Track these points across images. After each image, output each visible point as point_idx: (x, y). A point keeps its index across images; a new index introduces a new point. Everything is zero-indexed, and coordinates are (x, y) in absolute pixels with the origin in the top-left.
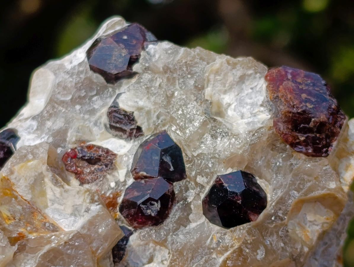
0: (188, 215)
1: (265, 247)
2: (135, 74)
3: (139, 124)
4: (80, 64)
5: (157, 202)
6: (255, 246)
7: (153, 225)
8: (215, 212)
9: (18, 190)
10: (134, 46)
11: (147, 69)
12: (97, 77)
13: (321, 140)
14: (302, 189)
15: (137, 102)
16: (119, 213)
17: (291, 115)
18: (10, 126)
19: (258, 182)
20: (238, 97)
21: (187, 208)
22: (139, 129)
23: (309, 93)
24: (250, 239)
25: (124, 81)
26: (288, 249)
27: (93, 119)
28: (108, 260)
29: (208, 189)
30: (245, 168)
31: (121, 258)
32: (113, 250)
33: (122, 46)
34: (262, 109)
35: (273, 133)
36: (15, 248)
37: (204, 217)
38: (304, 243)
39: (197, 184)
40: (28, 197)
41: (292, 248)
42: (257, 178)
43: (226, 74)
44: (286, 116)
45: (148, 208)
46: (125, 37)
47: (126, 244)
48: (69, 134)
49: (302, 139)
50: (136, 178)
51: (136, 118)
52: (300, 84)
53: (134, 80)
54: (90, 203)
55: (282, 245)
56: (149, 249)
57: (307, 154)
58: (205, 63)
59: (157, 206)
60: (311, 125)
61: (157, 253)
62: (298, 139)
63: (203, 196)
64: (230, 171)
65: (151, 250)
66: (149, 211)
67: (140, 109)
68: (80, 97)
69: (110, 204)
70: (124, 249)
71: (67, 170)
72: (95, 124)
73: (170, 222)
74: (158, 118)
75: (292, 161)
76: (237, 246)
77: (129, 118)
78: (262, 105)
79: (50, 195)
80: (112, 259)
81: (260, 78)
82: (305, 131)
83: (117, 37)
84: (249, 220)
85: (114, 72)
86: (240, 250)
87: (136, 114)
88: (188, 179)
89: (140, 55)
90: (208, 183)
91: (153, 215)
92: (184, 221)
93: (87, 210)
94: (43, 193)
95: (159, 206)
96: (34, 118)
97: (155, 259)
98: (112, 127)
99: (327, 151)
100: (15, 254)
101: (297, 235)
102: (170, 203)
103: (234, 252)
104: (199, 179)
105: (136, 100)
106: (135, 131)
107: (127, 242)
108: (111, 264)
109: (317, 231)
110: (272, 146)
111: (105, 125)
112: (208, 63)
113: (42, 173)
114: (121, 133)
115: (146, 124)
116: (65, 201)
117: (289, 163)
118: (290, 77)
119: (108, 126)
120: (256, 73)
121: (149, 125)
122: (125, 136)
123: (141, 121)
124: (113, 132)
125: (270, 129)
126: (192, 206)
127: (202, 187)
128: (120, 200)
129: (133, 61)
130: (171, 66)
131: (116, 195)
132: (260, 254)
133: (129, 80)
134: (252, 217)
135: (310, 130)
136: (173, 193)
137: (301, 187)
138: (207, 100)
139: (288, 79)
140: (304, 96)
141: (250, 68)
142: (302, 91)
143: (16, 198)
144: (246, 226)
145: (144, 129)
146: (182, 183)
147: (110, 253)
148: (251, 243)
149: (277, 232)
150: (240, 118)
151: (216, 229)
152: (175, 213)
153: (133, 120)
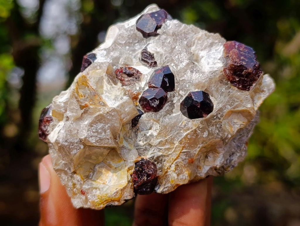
0: (173, 109)
1: (209, 131)
2: (158, 34)
3: (156, 60)
4: (132, 26)
5: (158, 100)
6: (203, 130)
7: (154, 112)
8: (186, 110)
9: (90, 83)
10: (160, 20)
11: (164, 33)
12: (139, 34)
13: (247, 81)
14: (233, 105)
15: (156, 49)
16: (138, 103)
17: (233, 66)
18: (94, 52)
19: (211, 98)
20: (208, 54)
21: (172, 105)
22: (155, 63)
23: (245, 57)
24: (201, 126)
25: (152, 38)
26: (220, 134)
27: (134, 55)
28: (129, 125)
29: (184, 98)
30: (205, 90)
31: (136, 125)
32: (132, 120)
33: (154, 19)
34: (219, 61)
35: (222, 74)
36: (83, 111)
37: (180, 112)
38: (229, 133)
39: (179, 94)
40: (94, 87)
41: (222, 134)
42: (210, 96)
43: (203, 41)
44: (231, 66)
45: (152, 103)
46: (156, 15)
47: (139, 119)
48: (120, 60)
49: (237, 79)
50: (150, 87)
51: (155, 57)
52: (241, 51)
53: (157, 38)
54: (124, 95)
55: (218, 132)
56: (150, 123)
57: (239, 88)
58: (194, 33)
59: (157, 102)
60: (243, 73)
61: (154, 125)
62: (235, 79)
63: (181, 101)
64: (197, 90)
65: (151, 124)
66: (153, 104)
67: (157, 53)
68: (129, 42)
69: (135, 98)
70: (138, 121)
71: (117, 78)
72: (135, 57)
73: (162, 111)
74: (166, 58)
75: (230, 90)
76: (194, 128)
77: (152, 56)
78: (219, 59)
79: (105, 88)
80: (131, 125)
81: (221, 45)
82: (239, 76)
83: (152, 15)
84: (202, 117)
85: (148, 32)
86: (195, 130)
87: (155, 55)
88: (175, 91)
89: (162, 25)
90: (185, 95)
91: (155, 106)
92: (170, 112)
93: (122, 99)
94: (102, 87)
95: (158, 102)
96: (105, 50)
97: (152, 128)
98: (142, 60)
99: (249, 88)
100: (82, 114)
101: (226, 128)
102: (164, 102)
103: (192, 131)
104: (181, 92)
105: (156, 48)
106: (153, 64)
107: (140, 118)
108: (130, 127)
109: (237, 128)
110: (221, 81)
111: (139, 59)
112: (195, 34)
113: (103, 77)
114: (146, 64)
115: (159, 61)
116: (111, 92)
117: (228, 91)
118: (236, 47)
119: (141, 59)
120: (219, 42)
121: (161, 62)
122: (148, 65)
123: (157, 59)
124: (143, 62)
125: (221, 72)
126: (175, 105)
127: (182, 96)
128: (140, 97)
129: (158, 27)
130: (176, 33)
131: (138, 94)
132: (205, 135)
133: (155, 37)
134: (204, 115)
135: (242, 76)
136: (166, 97)
137: (233, 104)
138: (191, 53)
139: (235, 48)
140: (242, 58)
141: (217, 39)
142: (242, 55)
143: (88, 87)
144: (200, 119)
145: (157, 63)
146: (172, 93)
147: (131, 122)
148: (201, 128)
149: (216, 125)
150: (207, 64)
151: (185, 118)
152: (166, 107)
153: (153, 58)
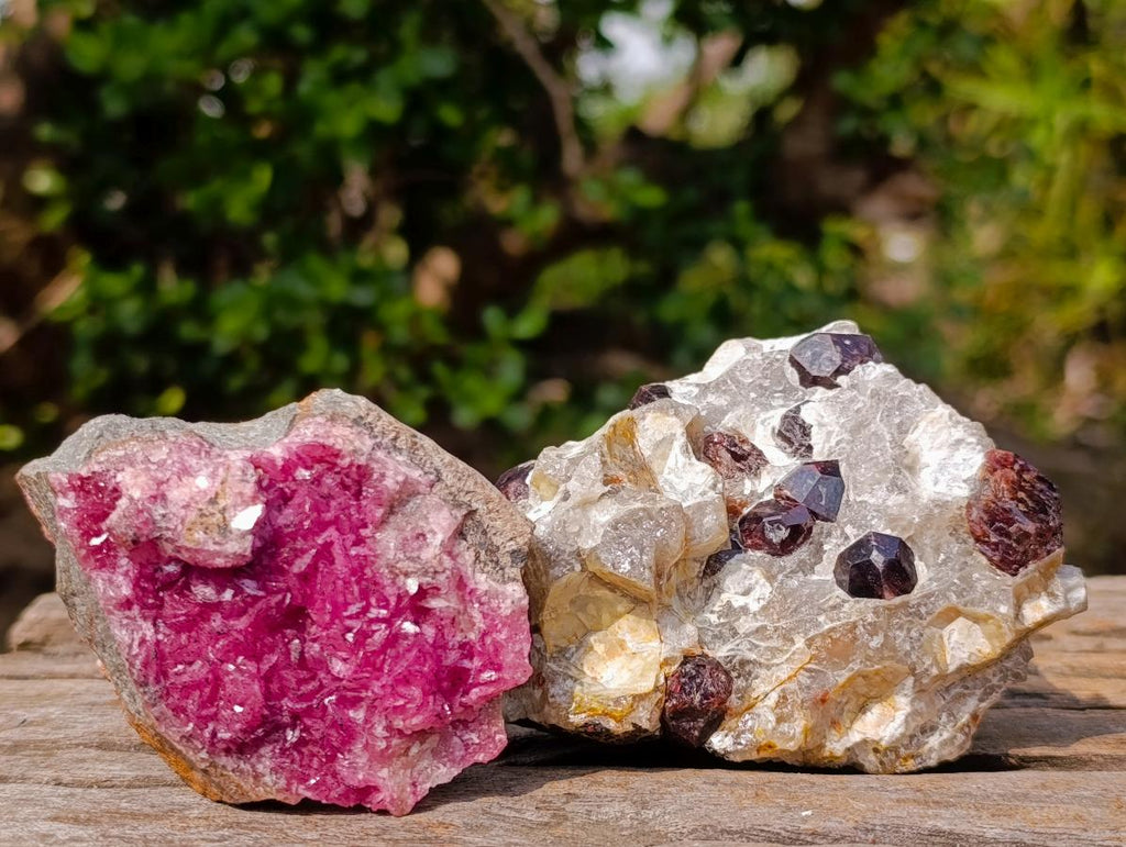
0: (816, 564)
1: (886, 636)
2: (837, 386)
3: (812, 442)
4: (781, 352)
5: (787, 529)
6: (873, 629)
7: (768, 553)
8: (846, 578)
9: (640, 440)
10: (853, 356)
11: (853, 387)
12: (792, 372)
13: (1016, 552)
14: (963, 597)
15: (822, 417)
16: (737, 525)
17: (993, 505)
18: (668, 384)
19: (915, 563)
20: (943, 462)
21: (819, 552)
22: (810, 448)
23: (1031, 496)
24: (870, 618)
25: (820, 390)
26: (913, 657)
27: (763, 416)
28: (699, 565)
29: (853, 541)
30: (909, 538)
31: (714, 573)
32: (710, 557)
33: (839, 349)
34: (964, 485)
35: (960, 515)
36: (608, 488)
37: (832, 575)
38: (936, 662)
39: (843, 533)
40: (647, 453)
41: (918, 657)
42: (916, 558)
43: (940, 430)
44: (987, 505)
45: (772, 530)
46: (847, 342)
47: (727, 560)
48: (727, 417)
49: (993, 540)
50: (776, 496)
51: (813, 434)
52: (1025, 481)
53: (831, 393)
54: (710, 488)
55: (908, 648)
56: (751, 579)
57: (990, 560)
58: (923, 406)
59: (784, 533)
60: (1012, 529)
61: (758, 587)
62: (989, 537)
63: (843, 549)
64: (888, 532)
65: (753, 581)
66: (771, 535)
67: (821, 425)
68: (761, 386)
69: (732, 511)
70: (722, 564)
71: (705, 453)
72: (763, 423)
73: (789, 561)
74: (837, 444)
75: (968, 559)
76: (853, 619)
77: (805, 431)
78: (965, 481)
79: (671, 462)
80: (703, 567)
81: (979, 452)
82: (1001, 532)
83: (838, 339)
84: (881, 597)
85: (814, 373)
86: (855, 626)
87: (814, 431)
88: (835, 524)
89: (853, 368)
90: (855, 536)
91: (774, 541)
92: (806, 568)
93: (703, 494)
94: (665, 457)
95: (787, 535)
96: (698, 385)
97: (752, 593)
98: (780, 434)
99: (1017, 570)
100: (603, 494)
101: (932, 647)
102: (801, 539)
103: (847, 624)
104: (849, 530)
105: (823, 413)
106: (803, 448)
107: (730, 558)
108: (700, 572)
109: (961, 659)
110: (954, 532)
111: (774, 429)
112: (926, 408)
113: (675, 435)
114: (786, 445)
115: (821, 446)
116: (684, 475)
117: (963, 560)
118: (1016, 467)
119: (776, 431)
120: (978, 444)
121: (823, 448)
122: (789, 450)
123: (816, 439)
124: (779, 441)
125: (960, 508)
126: (825, 556)
127: (847, 538)
128: (745, 511)
129: (839, 372)
130: (882, 393)
131: (743, 505)
132: (876, 642)
133: (827, 391)
134: (886, 594)
135: (1008, 535)
136: (810, 530)
137: (965, 594)
138: (903, 447)
139: (1012, 468)
140: (1021, 495)
141: (973, 435)
142: (1022, 489)
143: (633, 447)
144: (873, 602)
145: (814, 451)
146: (827, 525)
147: (705, 559)
148: (870, 624)
149: (909, 630)
150: (932, 483)
151: (841, 593)
152: (802, 553)
153: (808, 435)
